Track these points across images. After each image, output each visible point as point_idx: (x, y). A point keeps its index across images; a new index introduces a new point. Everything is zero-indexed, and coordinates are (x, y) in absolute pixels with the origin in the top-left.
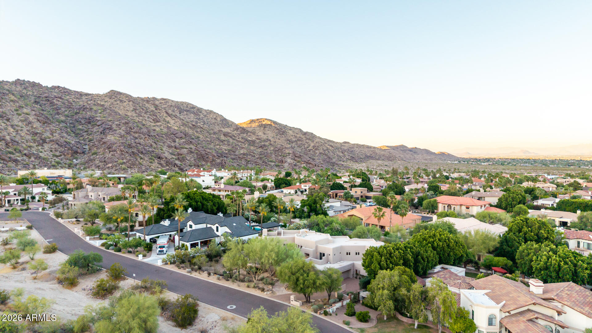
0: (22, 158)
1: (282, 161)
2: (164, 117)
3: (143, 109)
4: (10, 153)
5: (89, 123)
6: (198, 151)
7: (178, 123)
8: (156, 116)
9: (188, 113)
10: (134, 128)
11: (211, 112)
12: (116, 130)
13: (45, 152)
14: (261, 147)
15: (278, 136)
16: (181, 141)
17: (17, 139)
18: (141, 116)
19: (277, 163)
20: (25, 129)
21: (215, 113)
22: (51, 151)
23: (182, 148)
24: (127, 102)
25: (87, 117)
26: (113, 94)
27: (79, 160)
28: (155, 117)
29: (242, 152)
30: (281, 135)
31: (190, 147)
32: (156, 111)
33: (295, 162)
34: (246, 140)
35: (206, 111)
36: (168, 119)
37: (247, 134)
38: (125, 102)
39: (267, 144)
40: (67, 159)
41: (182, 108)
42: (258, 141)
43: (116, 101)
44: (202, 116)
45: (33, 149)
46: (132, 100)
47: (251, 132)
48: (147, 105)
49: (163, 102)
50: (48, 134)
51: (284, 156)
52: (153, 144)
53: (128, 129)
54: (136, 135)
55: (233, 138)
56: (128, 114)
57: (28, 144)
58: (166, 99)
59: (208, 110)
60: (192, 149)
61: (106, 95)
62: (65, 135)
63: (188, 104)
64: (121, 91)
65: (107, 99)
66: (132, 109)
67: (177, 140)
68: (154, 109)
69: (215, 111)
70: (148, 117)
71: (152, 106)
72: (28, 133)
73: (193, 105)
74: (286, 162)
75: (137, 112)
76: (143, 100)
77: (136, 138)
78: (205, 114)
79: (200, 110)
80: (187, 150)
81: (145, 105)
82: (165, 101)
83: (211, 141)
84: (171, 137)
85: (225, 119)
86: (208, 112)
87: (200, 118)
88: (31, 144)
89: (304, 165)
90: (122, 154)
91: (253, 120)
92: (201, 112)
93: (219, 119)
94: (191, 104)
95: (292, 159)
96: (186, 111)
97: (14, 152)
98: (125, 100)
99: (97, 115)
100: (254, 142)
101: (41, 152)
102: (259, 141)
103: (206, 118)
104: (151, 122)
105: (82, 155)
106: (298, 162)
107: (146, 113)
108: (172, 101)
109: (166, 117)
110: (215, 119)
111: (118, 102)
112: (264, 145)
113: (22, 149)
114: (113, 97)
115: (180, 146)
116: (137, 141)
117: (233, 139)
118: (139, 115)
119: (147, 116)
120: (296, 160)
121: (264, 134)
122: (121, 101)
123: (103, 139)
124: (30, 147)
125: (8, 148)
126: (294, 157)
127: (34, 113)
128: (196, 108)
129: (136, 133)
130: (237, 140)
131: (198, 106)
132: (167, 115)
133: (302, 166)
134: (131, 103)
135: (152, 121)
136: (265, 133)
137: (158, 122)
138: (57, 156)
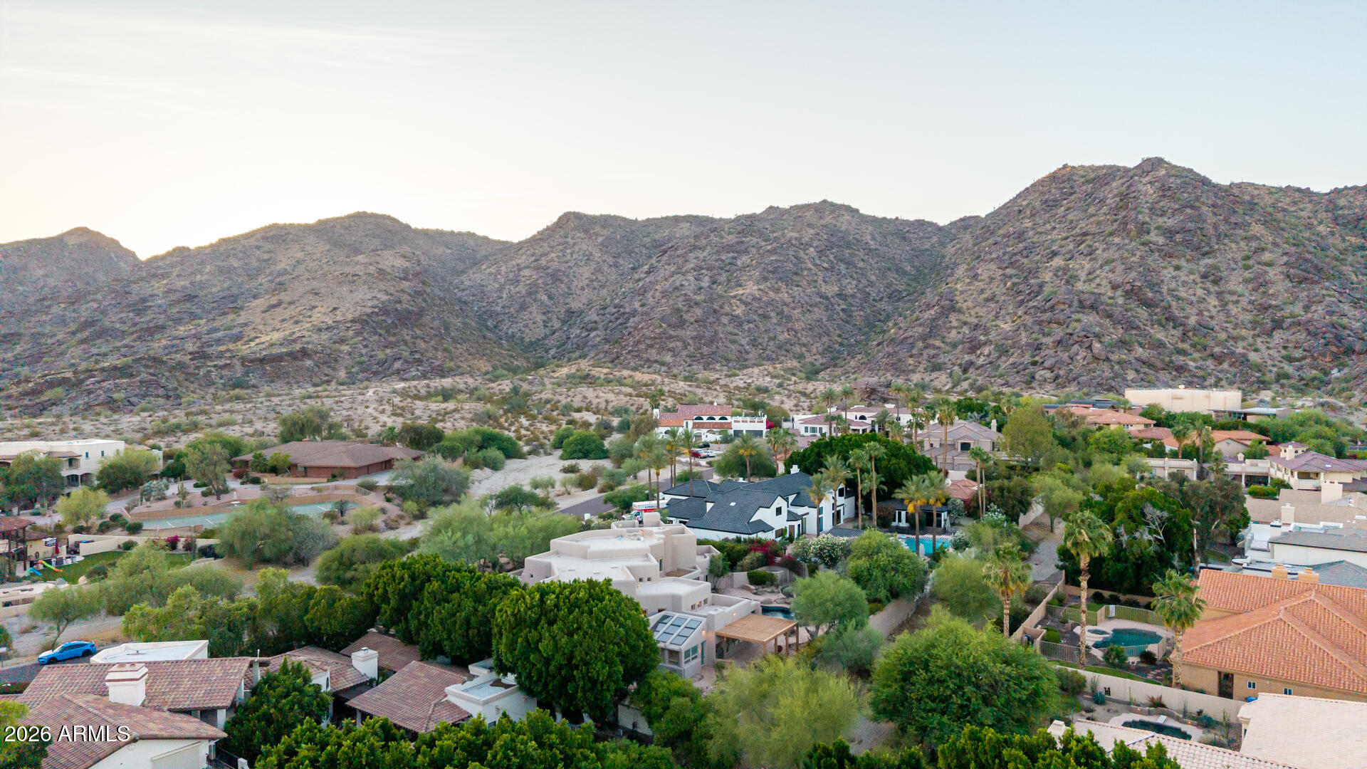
0: (1200, 363)
4: (1183, 352)
13: (1266, 353)
17: (1213, 323)
20: (1244, 302)
22: (1285, 348)
27: (1346, 370)
40: (1315, 368)
45: (1241, 344)
50: (1297, 309)
57: (1235, 333)
62: (1346, 307)
72: (1249, 307)
88: (1244, 332)
97: (1191, 350)
101: (1256, 350)
113: (1212, 343)
124: (1235, 339)
125: (1183, 341)
127: (1285, 259)
138: (1290, 360)
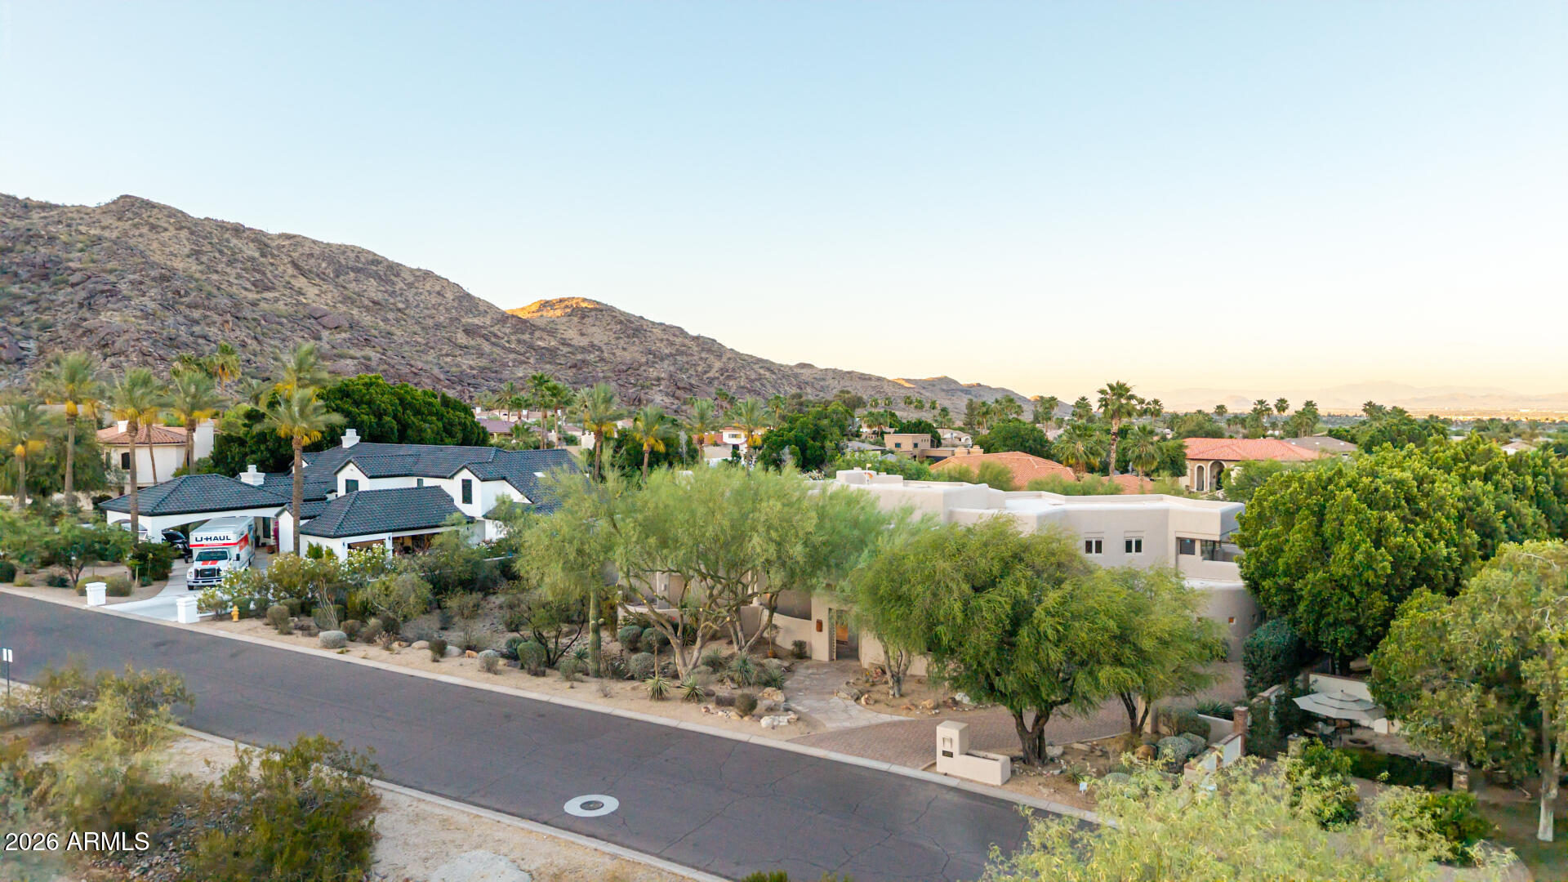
1: (640, 401)
2: (287, 278)
3: (221, 252)
5: (45, 277)
6: (389, 364)
7: (329, 296)
8: (264, 274)
9: (362, 277)
10: (187, 294)
11: (428, 275)
12: (129, 299)
14: (575, 366)
15: (622, 341)
16: (338, 336)
18: (217, 272)
21: (438, 278)
23: (341, 356)
24: (172, 232)
25: (39, 260)
26: (129, 207)
28: (258, 276)
29: (521, 375)
30: (628, 337)
31: (363, 353)
32: (262, 259)
33: (676, 402)
34: (531, 347)
35: (412, 271)
36: (300, 282)
37: (532, 334)
38: (166, 230)
39: (591, 357)
41: (343, 262)
42: (565, 349)
43: (136, 226)
44: (401, 285)
46: (188, 225)
47: (543, 330)
48: (234, 241)
49: (286, 243)
51: (643, 387)
52: (249, 341)
53: (170, 295)
54: (196, 314)
55: (493, 340)
56: (175, 265)
58: (294, 236)
59: (419, 270)
60: (369, 359)
61: (106, 210)
63: (359, 252)
64: (154, 199)
65: (107, 220)
66: (186, 251)
67: (325, 334)
68: (257, 255)
69: (437, 273)
70: (239, 276)
71: (251, 245)
73: (375, 255)
74: (649, 401)
75: (204, 259)
76: (222, 227)
77: (197, 322)
78: (411, 279)
79: (394, 269)
80: (356, 362)
81: (228, 241)
82: (292, 241)
83: (426, 344)
84: (308, 325)
85: (468, 295)
86: (418, 274)
87: (394, 292)
90: (146, 363)
91: (547, 302)
92: (398, 275)
93: (449, 295)
94: (369, 252)
95: (667, 394)
96: (352, 269)
98: (166, 225)
99: (71, 256)
100: (553, 352)
102: (569, 350)
103: (413, 290)
104: (246, 289)
105: (15, 367)
107: (230, 263)
108: (314, 242)
109: (294, 276)
110: (439, 293)
111: (145, 230)
112: (584, 361)
114: (129, 215)
115: (335, 351)
116: (196, 329)
117: (494, 344)
118: (208, 267)
119: (234, 272)
120: (678, 399)
121: (582, 334)
122: (153, 227)
123: (85, 320)
126: (673, 388)
128: (385, 264)
129: (196, 307)
130: (504, 348)
131: (390, 259)
132: (295, 273)
134: (184, 234)
135: (249, 286)
136: (584, 331)
137: (268, 289)
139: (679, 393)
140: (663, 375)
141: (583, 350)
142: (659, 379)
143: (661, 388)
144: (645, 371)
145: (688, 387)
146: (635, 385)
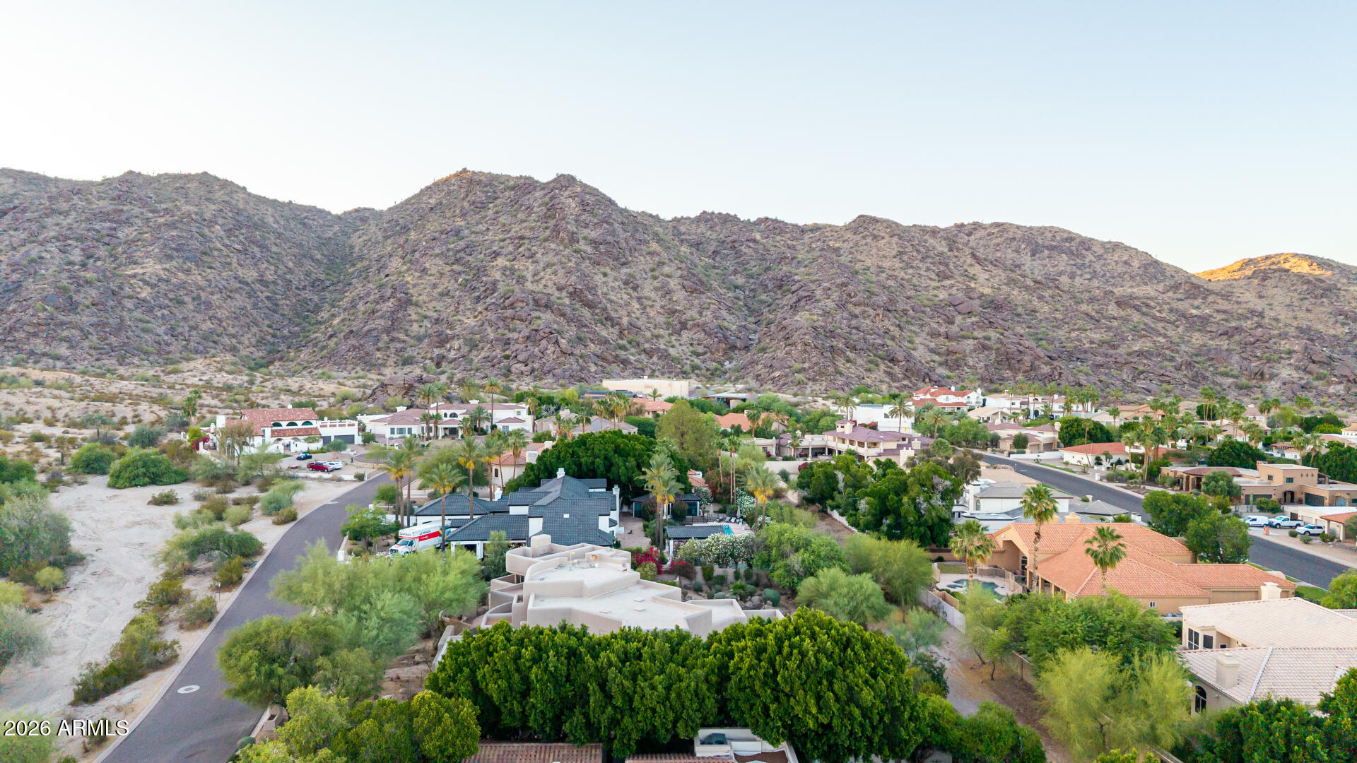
0: (637, 357)
1: (1262, 375)
2: (965, 267)
3: (918, 251)
4: (623, 348)
5: (780, 287)
6: (1002, 343)
7: (997, 279)
8: (947, 265)
9: (1054, 253)
10: (856, 295)
11: (1117, 246)
12: (818, 301)
13: (679, 348)
14: (1226, 333)
15: (1307, 302)
16: (968, 320)
17: (639, 323)
18: (912, 267)
19: (1244, 381)
20: (657, 306)
21: (1127, 248)
22: (691, 345)
23: (964, 337)
24: (887, 238)
25: (779, 276)
26: (865, 224)
27: (734, 363)
28: (942, 268)
29: (1136, 349)
30: (1316, 297)
31: (985, 334)
32: (949, 253)
33: (1306, 376)
34: (1183, 315)
35: (1103, 244)
36: (976, 270)
37: (1204, 298)
38: (883, 238)
39: (1248, 324)
40: (714, 361)
41: (1040, 241)
42: (1219, 317)
43: (864, 238)
44: (1091, 257)
45: (662, 341)
46: (898, 232)
47: (1217, 294)
48: (931, 241)
49: (996, 230)
50: (693, 313)
51: (1269, 361)
52: (892, 328)
53: (845, 296)
54: (857, 311)
55: (1144, 309)
56: (884, 265)
57: (656, 332)
58: (1003, 224)
59: (1110, 242)
60: (989, 339)
61: (847, 228)
62: (724, 313)
63: (1055, 231)
64: (879, 215)
65: (849, 235)
66: (894, 253)
67: (958, 319)
68: (946, 250)
69: (1127, 243)
70: (928, 269)
71: (943, 242)
72: (662, 311)
73: (1070, 232)
74: (1272, 377)
75: (905, 258)
76: (923, 231)
77: (856, 317)
78: (1100, 251)
79: (1086, 244)
80: (976, 341)
81: (926, 241)
82: (1000, 229)
83: (1062, 320)
84: (946, 312)
85: (1156, 262)
86: (1108, 246)
87: (1083, 264)
88: (662, 332)
89: (1341, 387)
90: (805, 351)
91: (1251, 260)
92: (1088, 249)
93: (1136, 264)
94: (1064, 231)
95: (1297, 368)
96: (1047, 248)
97: (628, 346)
98: (883, 235)
99: (797, 271)
100: (1205, 320)
101: (673, 347)
102: (1223, 316)
103: (1102, 262)
104: (931, 279)
105: (743, 352)
106: (1318, 378)
107: (923, 260)
108: (1018, 227)
109: (971, 265)
110: (1126, 263)
111: (869, 240)
112: (1236, 328)
113: (642, 340)
114: (861, 229)
115: (962, 333)
116: (854, 322)
117: (1144, 314)
118: (907, 264)
119: (925, 265)
120: (1310, 373)
121: (1261, 297)
122: (875, 237)
123: (785, 319)
124: (657, 337)
125: (621, 338)
126: (1306, 362)
127: (679, 272)
128: (1078, 240)
129: (859, 305)
130: (1154, 317)
131: (1084, 235)
132: (973, 262)
133: (1331, 390)
134: (895, 239)
135: (934, 276)
136: (1264, 293)
137: (947, 278)
138: (697, 354)
139: (1312, 367)
140: (1296, 348)
141: (1242, 317)
142: (1290, 352)
143: (1292, 361)
144: (1275, 343)
145: (1325, 360)
146: (1260, 359)
